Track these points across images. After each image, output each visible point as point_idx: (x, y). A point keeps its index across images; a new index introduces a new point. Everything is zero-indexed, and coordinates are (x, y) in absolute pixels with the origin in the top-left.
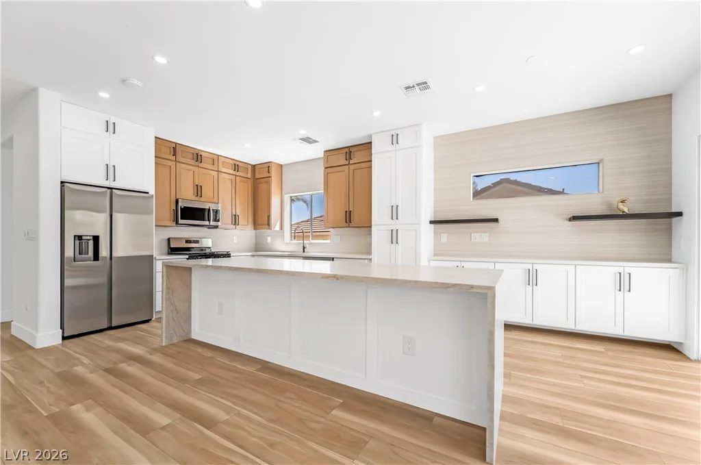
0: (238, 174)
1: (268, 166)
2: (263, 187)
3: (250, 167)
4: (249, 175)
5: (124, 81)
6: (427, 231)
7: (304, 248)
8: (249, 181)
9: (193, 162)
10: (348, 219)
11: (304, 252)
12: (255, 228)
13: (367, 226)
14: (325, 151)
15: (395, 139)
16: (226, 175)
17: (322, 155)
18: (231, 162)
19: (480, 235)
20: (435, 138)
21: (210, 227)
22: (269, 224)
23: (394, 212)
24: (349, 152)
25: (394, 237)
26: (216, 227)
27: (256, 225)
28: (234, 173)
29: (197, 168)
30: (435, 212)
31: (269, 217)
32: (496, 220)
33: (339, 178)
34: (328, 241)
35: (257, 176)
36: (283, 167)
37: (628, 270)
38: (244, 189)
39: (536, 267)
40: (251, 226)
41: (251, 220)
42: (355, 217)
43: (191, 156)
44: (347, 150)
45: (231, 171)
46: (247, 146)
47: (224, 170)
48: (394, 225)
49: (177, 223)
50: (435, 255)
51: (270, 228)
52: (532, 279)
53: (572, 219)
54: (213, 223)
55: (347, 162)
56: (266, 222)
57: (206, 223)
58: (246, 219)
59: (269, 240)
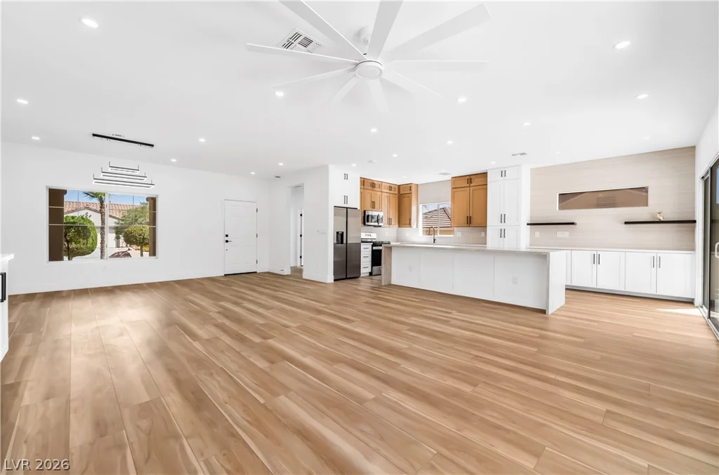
0: (391, 192)
1: (409, 186)
2: (405, 200)
3: (397, 187)
4: (397, 192)
5: (370, 161)
6: (526, 231)
7: (434, 240)
8: (397, 196)
9: (370, 188)
10: (469, 221)
11: (434, 242)
12: (399, 226)
13: (483, 226)
14: (453, 177)
15: (503, 174)
16: (385, 193)
17: (450, 179)
19: (563, 233)
20: (531, 169)
21: (375, 226)
22: (410, 224)
23: (503, 219)
24: (470, 179)
25: (502, 233)
26: (380, 226)
27: (400, 224)
29: (372, 191)
30: (531, 217)
31: (410, 219)
32: (574, 224)
33: (463, 195)
34: (452, 236)
35: (401, 193)
36: (419, 186)
37: (659, 255)
38: (394, 201)
39: (599, 253)
40: (397, 225)
41: (397, 221)
42: (474, 221)
43: (370, 185)
44: (468, 177)
45: (388, 191)
47: (384, 191)
48: (503, 226)
49: (364, 224)
50: (530, 245)
51: (411, 227)
52: (596, 260)
53: (626, 223)
54: (380, 224)
55: (468, 185)
56: (408, 222)
57: (376, 224)
58: (395, 221)
59: (408, 234)
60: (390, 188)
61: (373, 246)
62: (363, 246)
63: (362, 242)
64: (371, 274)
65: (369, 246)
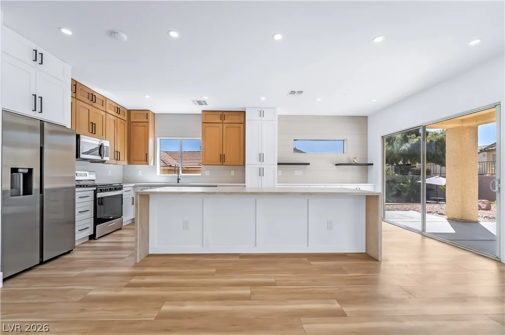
0: (119, 116)
1: (146, 113)
2: (140, 130)
3: (126, 111)
4: (126, 118)
7: (178, 179)
8: (126, 123)
9: (88, 101)
10: (222, 160)
11: (178, 182)
12: (130, 163)
13: (241, 165)
14: (202, 111)
15: (262, 114)
16: (111, 116)
17: (201, 113)
18: (115, 105)
19: (298, 172)
21: (93, 161)
22: (146, 161)
23: (261, 158)
24: (223, 114)
25: (261, 172)
26: (104, 162)
27: (131, 160)
28: (117, 115)
29: (91, 107)
31: (147, 155)
32: (309, 164)
33: (215, 131)
34: (200, 175)
35: (133, 120)
36: (156, 116)
38: (122, 129)
40: (126, 161)
41: (126, 156)
43: (86, 95)
44: (221, 113)
45: (114, 113)
46: (147, 97)
47: (110, 111)
48: (261, 165)
49: (78, 157)
51: (148, 164)
53: (336, 165)
54: (105, 158)
55: (221, 121)
56: (144, 158)
57: (99, 158)
58: (124, 156)
59: (140, 173)
60: (118, 109)
61: (95, 192)
62: (79, 193)
63: (77, 186)
64: (92, 237)
65: (90, 192)
